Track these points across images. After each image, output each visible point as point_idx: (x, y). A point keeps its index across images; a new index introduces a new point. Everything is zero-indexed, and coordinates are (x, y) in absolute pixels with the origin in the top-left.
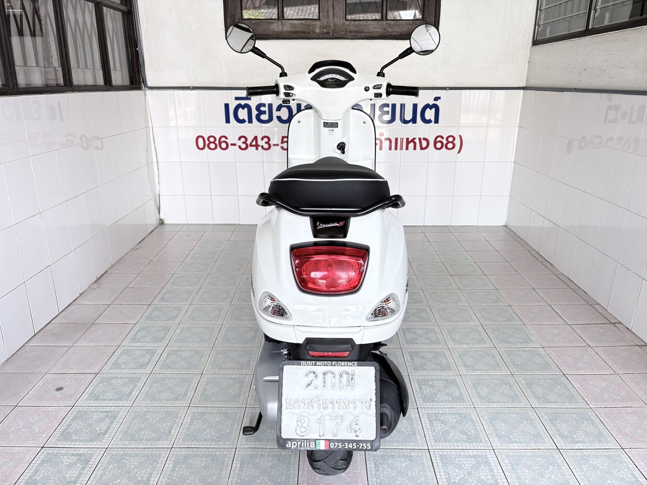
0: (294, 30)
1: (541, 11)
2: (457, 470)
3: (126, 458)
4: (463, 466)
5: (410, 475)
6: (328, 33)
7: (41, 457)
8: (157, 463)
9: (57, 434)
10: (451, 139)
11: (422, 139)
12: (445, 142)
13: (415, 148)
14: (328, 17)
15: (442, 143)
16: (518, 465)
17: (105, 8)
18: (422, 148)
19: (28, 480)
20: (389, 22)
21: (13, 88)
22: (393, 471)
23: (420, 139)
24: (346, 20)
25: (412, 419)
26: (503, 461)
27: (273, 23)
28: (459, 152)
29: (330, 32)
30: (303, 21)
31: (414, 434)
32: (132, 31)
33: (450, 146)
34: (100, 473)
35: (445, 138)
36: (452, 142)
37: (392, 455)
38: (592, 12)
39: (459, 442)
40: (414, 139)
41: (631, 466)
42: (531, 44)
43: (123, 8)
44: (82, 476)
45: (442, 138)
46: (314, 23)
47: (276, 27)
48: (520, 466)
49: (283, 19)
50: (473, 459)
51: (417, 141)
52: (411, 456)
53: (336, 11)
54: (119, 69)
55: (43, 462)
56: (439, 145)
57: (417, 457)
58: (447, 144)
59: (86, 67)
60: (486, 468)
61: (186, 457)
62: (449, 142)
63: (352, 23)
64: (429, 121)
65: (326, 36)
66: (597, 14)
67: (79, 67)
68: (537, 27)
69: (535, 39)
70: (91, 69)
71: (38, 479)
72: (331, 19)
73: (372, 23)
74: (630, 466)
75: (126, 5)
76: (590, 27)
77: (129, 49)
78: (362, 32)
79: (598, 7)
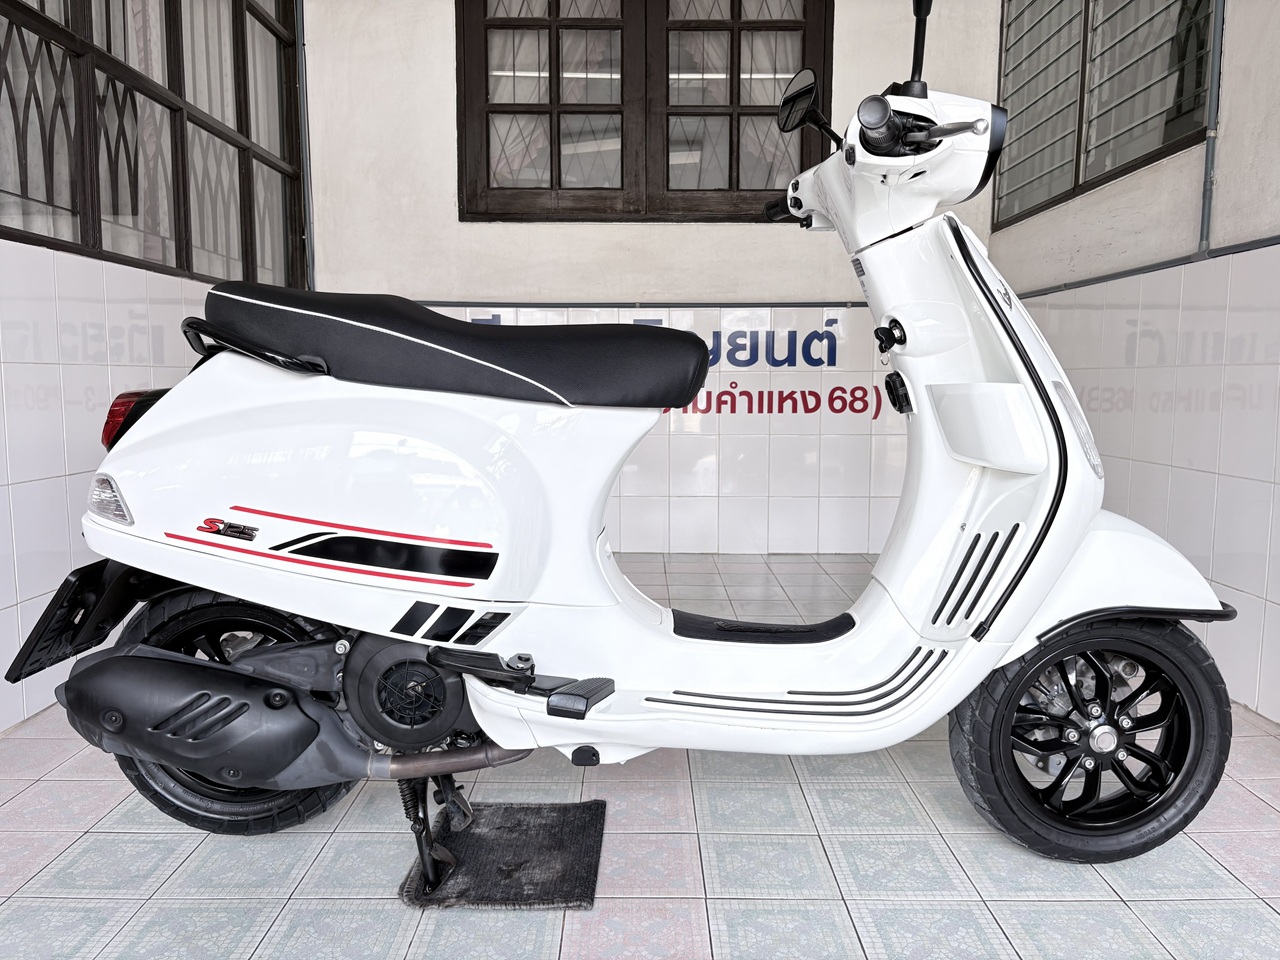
0: (579, 206)
1: (1001, 174)
2: (872, 861)
3: (246, 845)
4: (883, 855)
5: (782, 866)
6: (637, 211)
7: (84, 844)
8: (305, 851)
9: (116, 815)
10: (859, 394)
11: (807, 393)
12: (849, 398)
13: (795, 410)
14: (637, 184)
15: (843, 400)
16: (986, 853)
17: (255, 161)
18: (807, 410)
19: (58, 873)
20: (742, 193)
21: (94, 247)
22: (752, 862)
23: (803, 393)
24: (668, 190)
25: (788, 797)
26: (959, 849)
27: (543, 194)
28: (875, 417)
29: (641, 209)
30: (595, 192)
31: (793, 815)
32: (297, 208)
33: (858, 405)
34: (194, 864)
35: (849, 391)
36: (861, 399)
37: (749, 842)
38: (1083, 157)
39: (877, 825)
40: (794, 393)
41: (1201, 854)
42: (990, 231)
43: (285, 166)
44: (161, 868)
45: (844, 391)
46: (613, 194)
47: (548, 201)
48: (990, 855)
49: (560, 188)
50: (901, 846)
51: (798, 396)
52: (786, 844)
53: (650, 175)
54: (270, 267)
55: (86, 851)
56: (838, 404)
57: (798, 844)
58: (852, 403)
59: (216, 251)
60: (927, 857)
61: (359, 844)
62: (856, 399)
63: (680, 194)
64: (818, 362)
65: (634, 216)
66: (1091, 159)
67: (203, 246)
68: (996, 201)
69: (995, 221)
70: (223, 256)
71: (75, 872)
72: (643, 188)
73: (715, 195)
74: (1199, 855)
75: (290, 163)
76: (1081, 182)
77: (290, 237)
78: (697, 211)
79: (1090, 148)
